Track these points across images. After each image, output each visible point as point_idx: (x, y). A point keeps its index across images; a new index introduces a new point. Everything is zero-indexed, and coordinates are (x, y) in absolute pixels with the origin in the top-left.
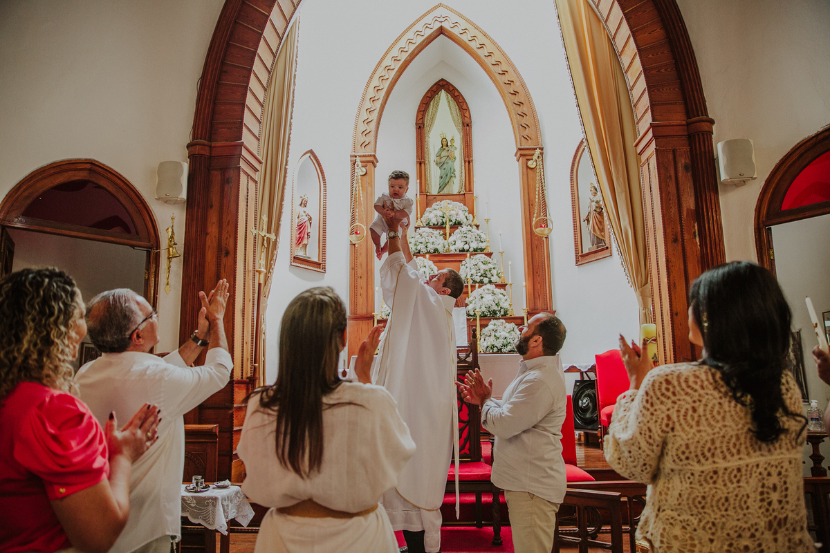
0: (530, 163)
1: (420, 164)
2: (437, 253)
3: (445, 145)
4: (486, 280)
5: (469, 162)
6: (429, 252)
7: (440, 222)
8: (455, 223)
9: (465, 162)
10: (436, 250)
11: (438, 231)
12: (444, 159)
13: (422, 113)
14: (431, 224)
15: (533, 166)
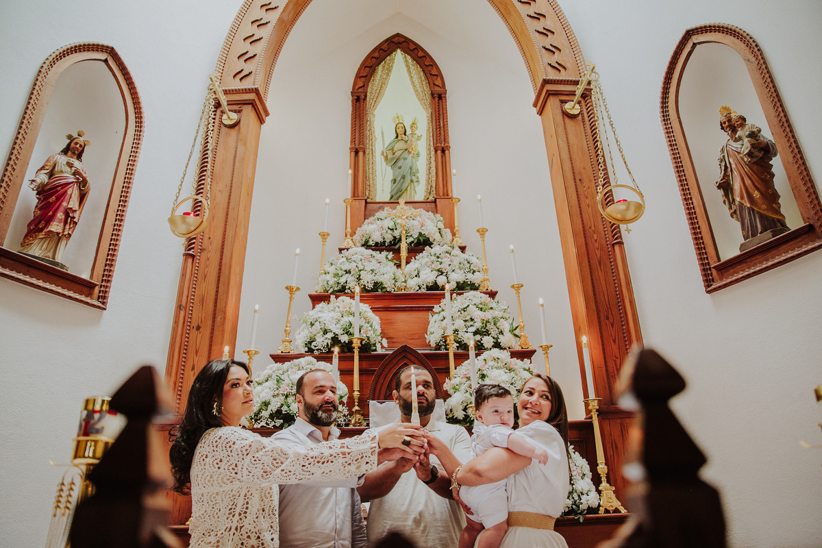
0: (568, 106)
1: (357, 152)
2: (380, 292)
3: (401, 133)
4: (488, 341)
5: (443, 151)
6: (364, 289)
7: (389, 238)
8: (419, 240)
9: (436, 151)
10: (377, 285)
11: (384, 253)
12: (398, 154)
13: (363, 79)
14: (371, 243)
15: (576, 112)
